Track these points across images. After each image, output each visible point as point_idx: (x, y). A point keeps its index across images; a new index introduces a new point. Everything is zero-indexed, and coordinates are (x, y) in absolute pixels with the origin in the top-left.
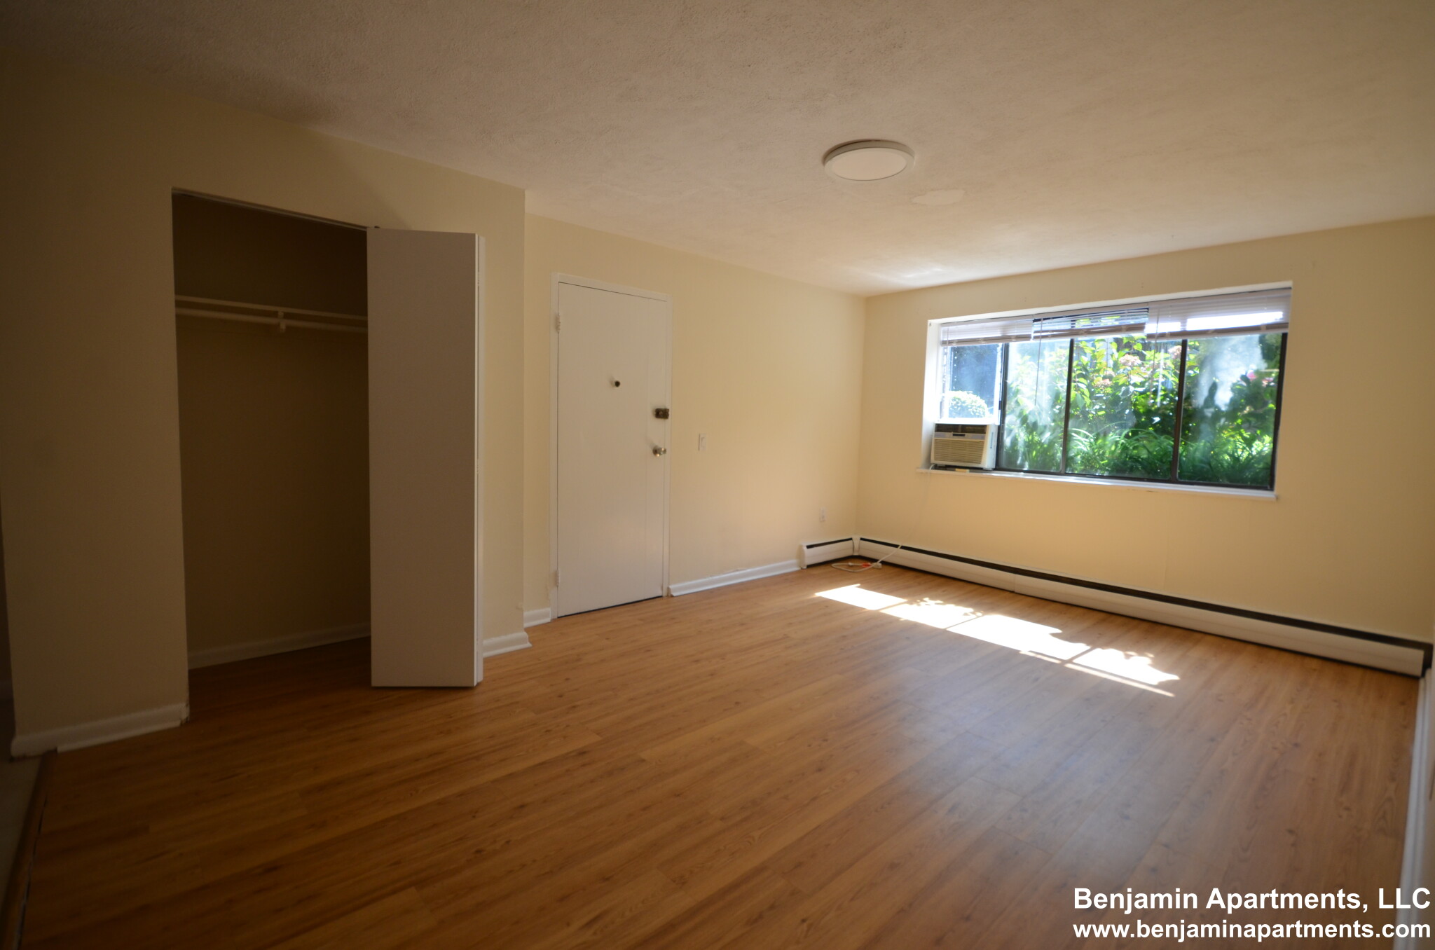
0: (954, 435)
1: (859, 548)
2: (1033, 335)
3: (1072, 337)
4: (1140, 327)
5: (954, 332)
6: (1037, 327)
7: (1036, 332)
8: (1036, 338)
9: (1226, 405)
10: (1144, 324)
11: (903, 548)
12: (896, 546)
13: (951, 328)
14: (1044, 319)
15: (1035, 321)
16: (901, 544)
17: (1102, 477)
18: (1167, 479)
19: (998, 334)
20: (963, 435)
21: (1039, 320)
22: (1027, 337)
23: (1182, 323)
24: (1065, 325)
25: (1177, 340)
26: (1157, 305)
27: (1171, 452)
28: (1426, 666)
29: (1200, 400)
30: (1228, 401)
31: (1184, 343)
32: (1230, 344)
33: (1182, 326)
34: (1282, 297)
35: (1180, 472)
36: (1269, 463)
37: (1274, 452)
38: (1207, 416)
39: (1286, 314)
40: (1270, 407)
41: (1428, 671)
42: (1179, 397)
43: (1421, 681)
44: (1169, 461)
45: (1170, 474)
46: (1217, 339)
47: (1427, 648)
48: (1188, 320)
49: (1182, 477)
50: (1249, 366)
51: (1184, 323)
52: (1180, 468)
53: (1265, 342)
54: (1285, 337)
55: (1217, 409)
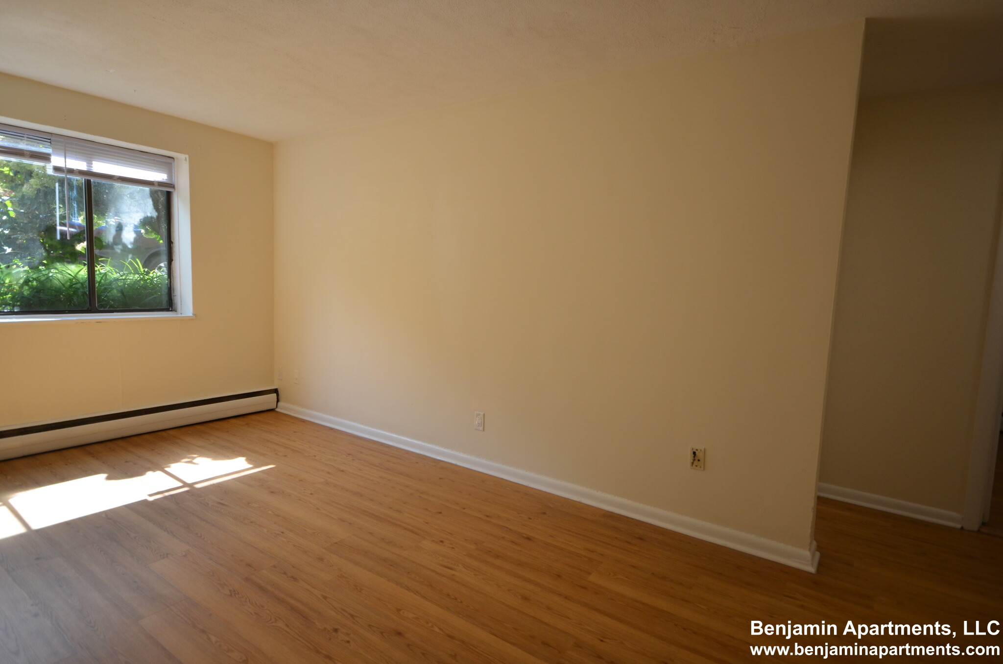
4: (44, 157)
10: (49, 155)
18: (85, 309)
23: (88, 163)
25: (81, 179)
26: (62, 140)
27: (87, 284)
28: (278, 401)
29: (109, 238)
30: (132, 240)
31: (88, 183)
32: (130, 193)
33: (87, 166)
34: (166, 163)
35: (99, 302)
36: (166, 291)
37: (170, 282)
38: (116, 253)
39: (170, 175)
40: (164, 249)
41: (280, 404)
42: (89, 233)
43: (277, 410)
44: (85, 293)
45: (88, 305)
46: (117, 185)
47: (276, 391)
48: (94, 162)
49: (102, 306)
50: (145, 212)
51: (90, 164)
52: (99, 297)
53: (153, 195)
54: (169, 195)
55: (125, 246)
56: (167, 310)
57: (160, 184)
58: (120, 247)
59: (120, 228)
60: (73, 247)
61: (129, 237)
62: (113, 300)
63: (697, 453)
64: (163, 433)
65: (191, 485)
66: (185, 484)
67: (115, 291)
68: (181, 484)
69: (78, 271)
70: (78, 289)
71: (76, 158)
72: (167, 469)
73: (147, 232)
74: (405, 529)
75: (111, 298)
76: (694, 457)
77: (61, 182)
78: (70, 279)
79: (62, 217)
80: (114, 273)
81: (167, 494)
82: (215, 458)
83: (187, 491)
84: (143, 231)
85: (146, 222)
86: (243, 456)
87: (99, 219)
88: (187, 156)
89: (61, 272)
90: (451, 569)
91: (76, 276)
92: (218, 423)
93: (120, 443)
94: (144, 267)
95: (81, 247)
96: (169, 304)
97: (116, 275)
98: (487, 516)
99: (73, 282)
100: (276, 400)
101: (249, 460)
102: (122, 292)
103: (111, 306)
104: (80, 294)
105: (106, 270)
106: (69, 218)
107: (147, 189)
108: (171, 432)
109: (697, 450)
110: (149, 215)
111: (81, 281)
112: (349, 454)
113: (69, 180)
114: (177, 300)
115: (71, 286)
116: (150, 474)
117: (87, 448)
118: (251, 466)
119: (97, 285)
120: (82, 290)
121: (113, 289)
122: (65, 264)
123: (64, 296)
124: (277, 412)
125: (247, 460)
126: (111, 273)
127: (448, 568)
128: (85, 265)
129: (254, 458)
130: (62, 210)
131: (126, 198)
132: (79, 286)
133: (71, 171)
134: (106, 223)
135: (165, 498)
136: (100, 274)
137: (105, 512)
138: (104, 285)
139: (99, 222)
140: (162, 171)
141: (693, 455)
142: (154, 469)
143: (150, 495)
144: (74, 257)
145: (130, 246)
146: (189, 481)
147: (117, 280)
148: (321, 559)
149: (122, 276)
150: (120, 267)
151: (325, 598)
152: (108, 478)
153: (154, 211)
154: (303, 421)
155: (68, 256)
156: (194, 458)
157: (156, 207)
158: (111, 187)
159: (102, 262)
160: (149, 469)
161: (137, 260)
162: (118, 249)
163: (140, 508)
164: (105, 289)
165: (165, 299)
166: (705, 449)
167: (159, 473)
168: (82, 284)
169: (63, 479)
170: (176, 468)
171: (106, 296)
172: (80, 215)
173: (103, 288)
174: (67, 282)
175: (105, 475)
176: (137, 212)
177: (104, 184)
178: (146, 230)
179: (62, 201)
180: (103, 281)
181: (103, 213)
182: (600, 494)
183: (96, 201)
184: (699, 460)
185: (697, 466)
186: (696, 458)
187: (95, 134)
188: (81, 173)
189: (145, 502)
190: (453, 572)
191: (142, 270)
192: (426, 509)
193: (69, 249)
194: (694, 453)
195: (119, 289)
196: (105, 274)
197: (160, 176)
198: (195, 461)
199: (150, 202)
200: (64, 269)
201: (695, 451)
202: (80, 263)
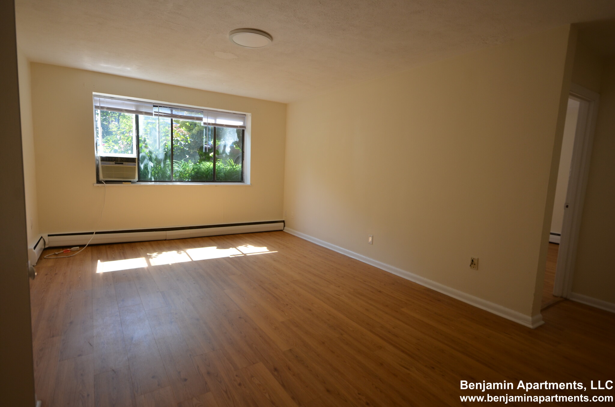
0: (115, 163)
1: (49, 242)
2: (154, 113)
3: (172, 118)
4: (201, 119)
5: (103, 102)
6: (156, 109)
7: (155, 112)
8: (155, 115)
9: (229, 153)
10: (202, 118)
11: (97, 233)
12: (92, 233)
13: (101, 99)
14: (160, 107)
15: (154, 106)
16: (95, 231)
17: (188, 181)
18: (212, 181)
19: (134, 109)
20: (123, 163)
21: (157, 106)
22: (151, 114)
23: (215, 120)
24: (168, 111)
25: (213, 127)
26: (206, 111)
27: (213, 170)
28: (284, 226)
29: (221, 150)
30: (229, 151)
31: (215, 128)
32: (229, 131)
33: (215, 121)
34: (243, 117)
35: (217, 178)
36: (241, 173)
37: (242, 169)
38: (223, 157)
39: (244, 123)
40: (241, 154)
41: (285, 228)
42: (214, 149)
43: (284, 230)
44: (212, 174)
45: (213, 179)
46: (225, 128)
47: (283, 222)
48: (217, 119)
49: (217, 179)
50: (234, 139)
51: (216, 120)
52: (217, 176)
53: (238, 132)
54: (243, 131)
55: (226, 154)
56: (241, 182)
57: (241, 127)
58: (225, 154)
59: (225, 146)
60: (209, 155)
61: (228, 150)
62: (221, 177)
63: (474, 260)
64: (237, 235)
65: (245, 254)
66: (243, 254)
67: (222, 173)
68: (241, 253)
69: (209, 165)
70: (210, 172)
71: (211, 118)
72: (237, 248)
73: (236, 147)
74: (325, 280)
75: (221, 176)
76: (472, 262)
77: (206, 128)
78: (207, 168)
79: (206, 142)
80: (223, 166)
81: (236, 256)
82: (255, 246)
83: (243, 256)
84: (235, 146)
85: (235, 143)
86: (266, 247)
87: (218, 142)
88: (251, 114)
89: (204, 165)
90: (339, 296)
91: (209, 167)
92: (258, 233)
93: (221, 237)
94: (234, 163)
95: (211, 154)
96: (242, 180)
97: (223, 167)
98: (365, 281)
99: (208, 169)
100: (283, 226)
101: (268, 248)
102: (225, 174)
103: (221, 180)
104: (210, 174)
105: (220, 164)
106: (208, 142)
107: (235, 129)
108: (240, 235)
109: (474, 259)
110: (236, 140)
111: (211, 169)
112: (310, 251)
113: (208, 127)
114: (245, 177)
115: (207, 171)
116: (231, 248)
117: (211, 237)
118: (268, 250)
119: (216, 171)
120: (211, 173)
121: (221, 172)
122: (206, 162)
123: (205, 175)
124: (284, 232)
125: (267, 248)
126: (221, 165)
127: (338, 295)
128: (212, 162)
129: (270, 247)
130: (206, 139)
131: (228, 133)
132: (210, 171)
133: (209, 124)
134: (221, 143)
135: (236, 257)
136: (218, 166)
137: (216, 259)
138: (218, 171)
139: (218, 143)
140: (241, 121)
141: (471, 261)
142: (233, 247)
143: (231, 256)
144: (208, 159)
145: (228, 154)
146: (244, 253)
147: (223, 168)
148: (288, 284)
149: (225, 167)
150: (225, 163)
151: (286, 295)
152: (217, 248)
153: (238, 138)
154: (294, 236)
155: (207, 158)
156: (247, 245)
157: (238, 137)
158: (223, 129)
159: (218, 161)
160: (231, 247)
161: (232, 160)
162: (224, 155)
163: (227, 259)
164: (219, 172)
165: (240, 176)
166: (478, 259)
167: (234, 249)
168: (211, 170)
169: (203, 247)
170: (240, 248)
171: (219, 175)
172: (211, 140)
173: (218, 172)
174: (206, 169)
175: (216, 247)
176: (231, 139)
177: (220, 128)
178: (236, 146)
179: (206, 135)
180: (218, 169)
181: (219, 139)
182: (425, 279)
183: (217, 135)
184: (475, 264)
185: (473, 267)
186: (473, 263)
187: (218, 108)
188: (213, 124)
189: (229, 257)
190: (339, 297)
191: (233, 164)
192: (337, 275)
193: (207, 156)
194: (473, 260)
195: (224, 172)
196: (219, 166)
197: (240, 123)
198: (247, 246)
199: (236, 134)
200: (205, 164)
201: (473, 259)
202: (211, 161)
